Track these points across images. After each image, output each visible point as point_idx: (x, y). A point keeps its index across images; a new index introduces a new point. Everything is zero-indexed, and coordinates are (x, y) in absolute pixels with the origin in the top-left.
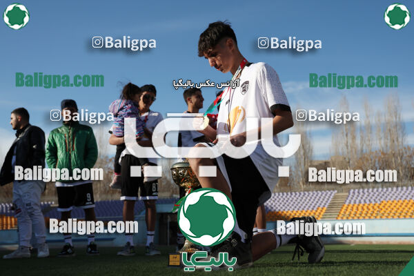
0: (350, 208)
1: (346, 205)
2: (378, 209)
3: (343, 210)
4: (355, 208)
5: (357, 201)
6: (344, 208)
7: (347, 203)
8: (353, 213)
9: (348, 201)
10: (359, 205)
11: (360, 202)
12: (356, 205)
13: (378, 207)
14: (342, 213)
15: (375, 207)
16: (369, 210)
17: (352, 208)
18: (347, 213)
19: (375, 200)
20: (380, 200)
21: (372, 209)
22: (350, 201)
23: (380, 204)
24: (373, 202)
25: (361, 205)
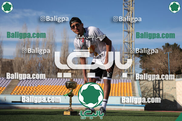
0: (20, 88)
1: (18, 87)
2: (35, 90)
3: (16, 89)
4: (22, 88)
5: (25, 85)
6: (17, 88)
7: (18, 85)
8: (24, 91)
9: (19, 84)
10: (25, 87)
11: (26, 85)
12: (23, 87)
13: (36, 88)
14: (15, 91)
15: (34, 88)
16: (30, 90)
17: (21, 88)
18: (18, 91)
19: (34, 85)
20: (37, 84)
21: (32, 90)
22: (21, 84)
23: (37, 87)
24: (33, 86)
25: (26, 87)
